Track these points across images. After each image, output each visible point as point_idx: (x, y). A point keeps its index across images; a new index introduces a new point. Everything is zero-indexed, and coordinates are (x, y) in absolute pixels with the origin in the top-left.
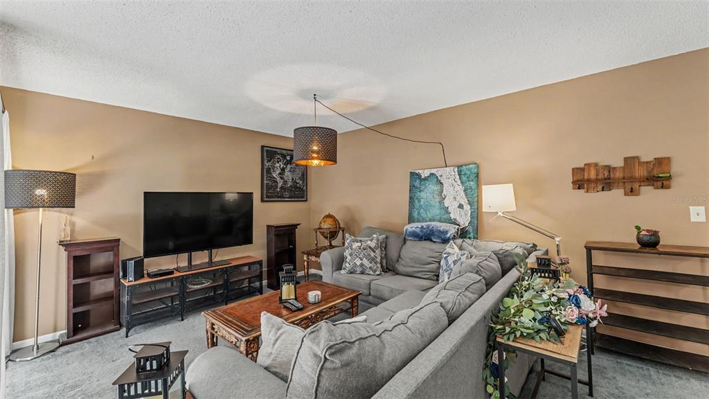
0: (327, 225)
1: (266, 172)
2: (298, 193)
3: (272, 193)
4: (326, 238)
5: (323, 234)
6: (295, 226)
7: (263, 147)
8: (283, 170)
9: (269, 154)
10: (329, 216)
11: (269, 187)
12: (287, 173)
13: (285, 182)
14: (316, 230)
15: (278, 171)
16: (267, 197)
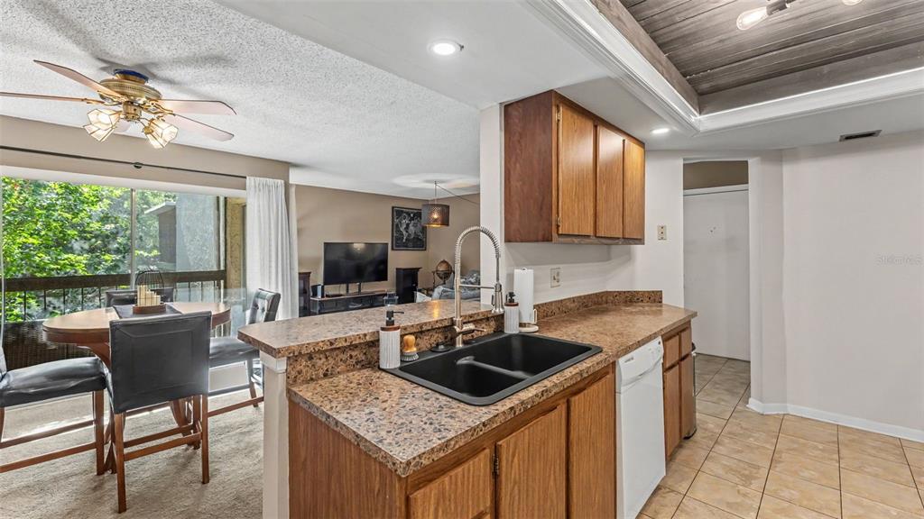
0: (442, 268)
1: (395, 227)
2: (419, 243)
3: (399, 243)
4: (441, 278)
5: (438, 275)
6: (418, 269)
7: (393, 208)
8: (408, 225)
9: (398, 213)
10: (444, 262)
11: (397, 239)
12: (411, 228)
13: (409, 235)
14: (434, 273)
15: (405, 226)
16: (397, 246)
